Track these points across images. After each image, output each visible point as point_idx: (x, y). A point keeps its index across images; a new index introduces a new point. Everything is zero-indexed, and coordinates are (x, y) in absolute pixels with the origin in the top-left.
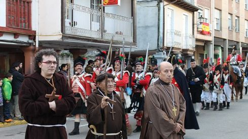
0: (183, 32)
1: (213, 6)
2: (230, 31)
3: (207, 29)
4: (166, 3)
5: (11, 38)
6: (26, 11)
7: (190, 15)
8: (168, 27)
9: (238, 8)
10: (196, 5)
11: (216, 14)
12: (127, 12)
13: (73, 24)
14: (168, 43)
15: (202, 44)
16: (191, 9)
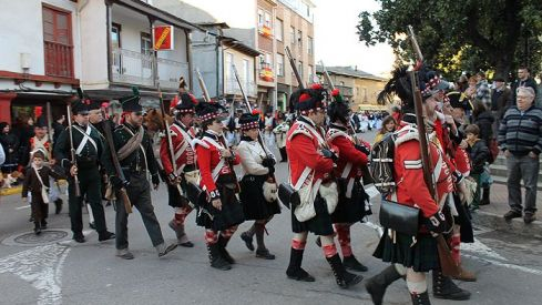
1: (275, 51)
3: (269, 75)
4: (224, 47)
5: (51, 88)
6: (68, 57)
7: (251, 60)
8: (228, 73)
10: (257, 49)
11: (279, 59)
12: (181, 57)
13: (121, 71)
14: (228, 90)
15: (265, 91)
16: (253, 54)
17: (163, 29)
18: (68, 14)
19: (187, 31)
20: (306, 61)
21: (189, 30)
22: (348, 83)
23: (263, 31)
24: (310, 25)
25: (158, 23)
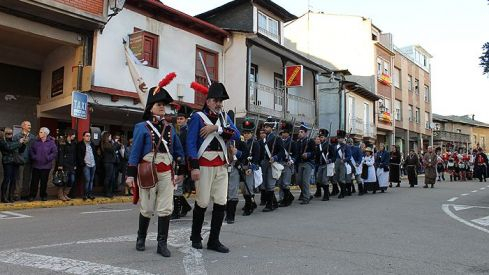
0: (365, 120)
1: (393, 96)
2: (411, 122)
4: (347, 91)
7: (371, 104)
8: (349, 117)
9: (418, 100)
10: (377, 94)
11: (397, 105)
12: (309, 94)
13: (257, 103)
14: (350, 130)
15: (384, 134)
16: (372, 98)
17: (294, 68)
18: (215, 55)
19: (315, 72)
20: (423, 107)
21: (316, 72)
22: (465, 130)
23: (381, 78)
24: (427, 74)
25: (289, 64)
